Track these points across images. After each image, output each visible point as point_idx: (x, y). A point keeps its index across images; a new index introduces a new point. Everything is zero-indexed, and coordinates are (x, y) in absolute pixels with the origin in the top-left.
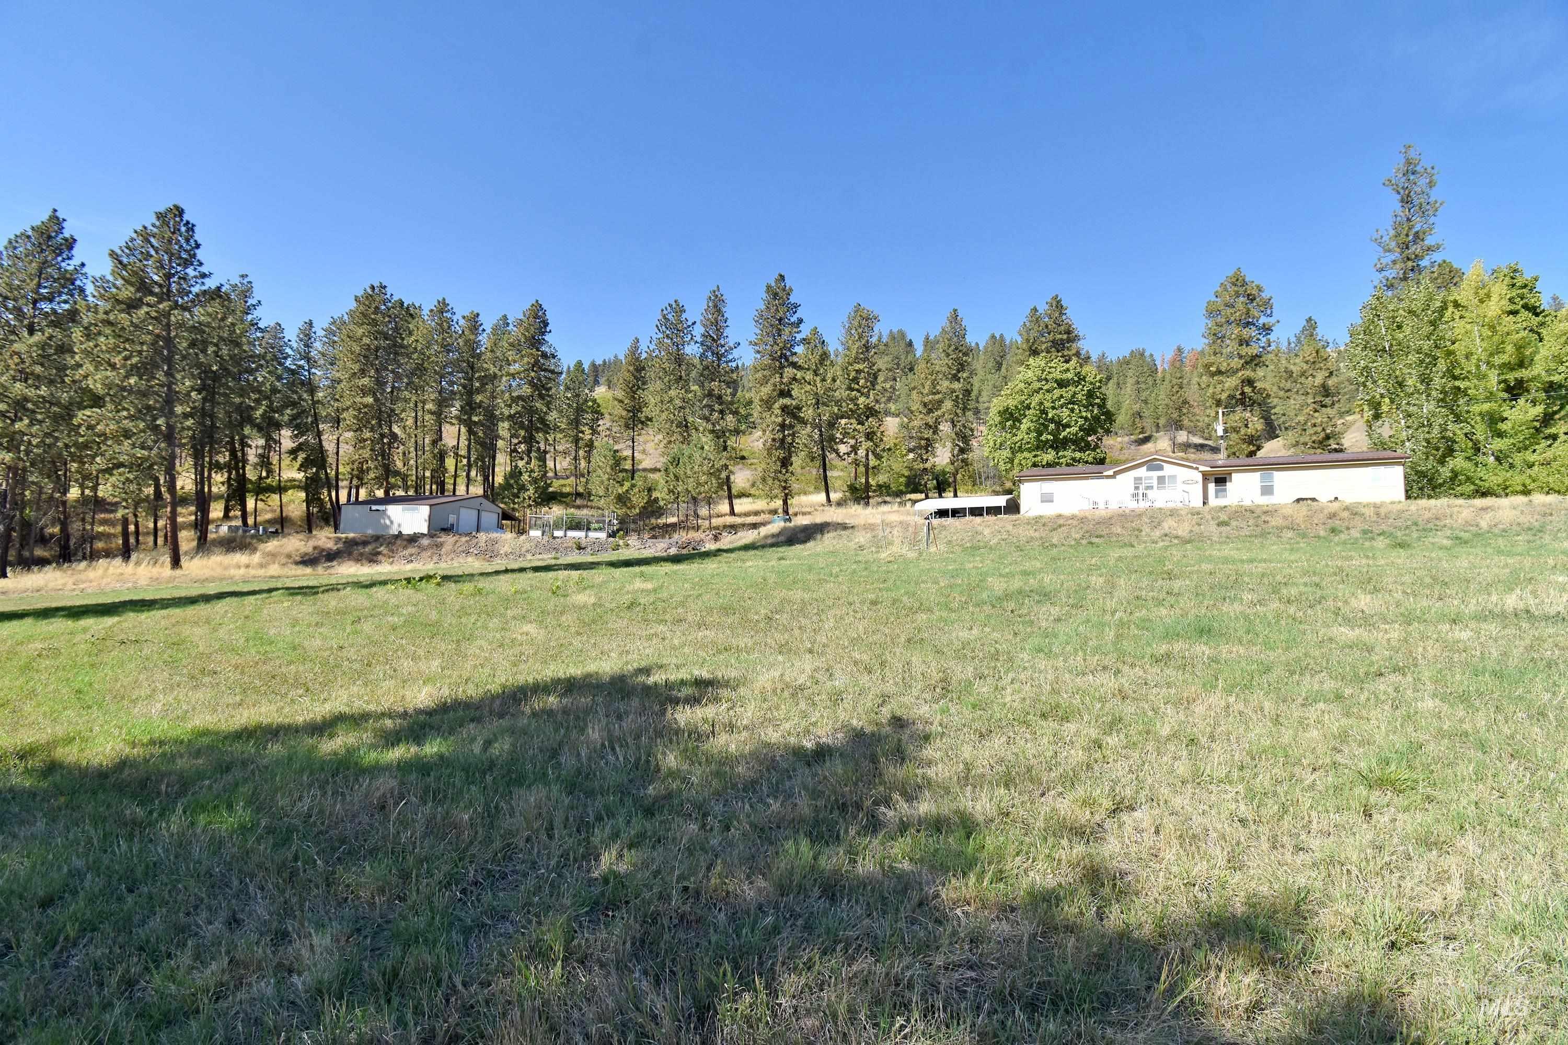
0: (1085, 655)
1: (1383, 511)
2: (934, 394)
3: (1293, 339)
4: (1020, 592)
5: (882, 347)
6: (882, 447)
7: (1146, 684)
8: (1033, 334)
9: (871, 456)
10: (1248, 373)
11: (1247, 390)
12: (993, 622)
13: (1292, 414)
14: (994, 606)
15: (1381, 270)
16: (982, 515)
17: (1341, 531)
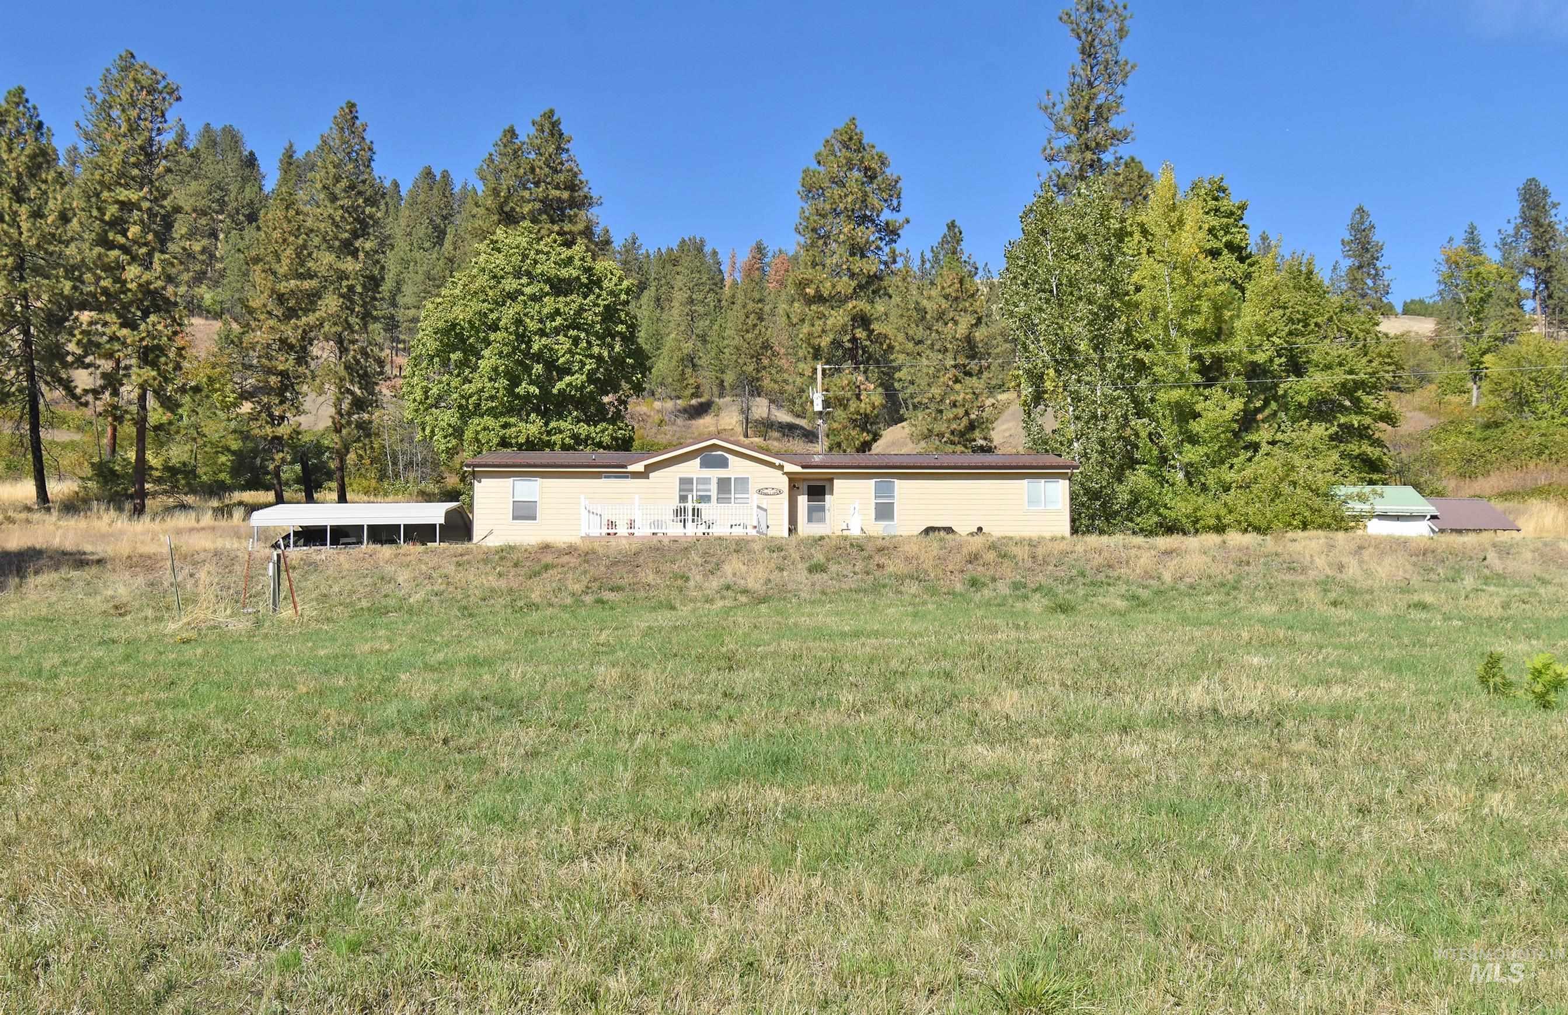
0: (577, 821)
1: (1040, 551)
2: (301, 277)
3: (929, 255)
4: (464, 700)
5: (184, 159)
6: (179, 382)
7: (680, 867)
8: (507, 181)
9: (151, 402)
10: (861, 305)
11: (861, 334)
12: (404, 765)
13: (923, 383)
14: (409, 732)
15: (1051, 159)
16: (393, 542)
17: (984, 585)
